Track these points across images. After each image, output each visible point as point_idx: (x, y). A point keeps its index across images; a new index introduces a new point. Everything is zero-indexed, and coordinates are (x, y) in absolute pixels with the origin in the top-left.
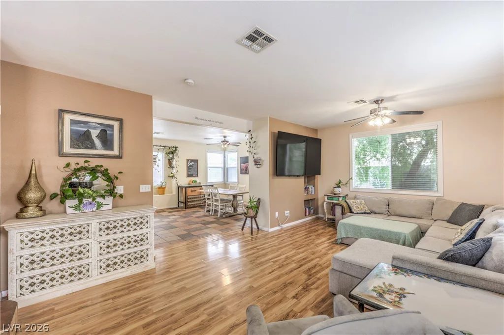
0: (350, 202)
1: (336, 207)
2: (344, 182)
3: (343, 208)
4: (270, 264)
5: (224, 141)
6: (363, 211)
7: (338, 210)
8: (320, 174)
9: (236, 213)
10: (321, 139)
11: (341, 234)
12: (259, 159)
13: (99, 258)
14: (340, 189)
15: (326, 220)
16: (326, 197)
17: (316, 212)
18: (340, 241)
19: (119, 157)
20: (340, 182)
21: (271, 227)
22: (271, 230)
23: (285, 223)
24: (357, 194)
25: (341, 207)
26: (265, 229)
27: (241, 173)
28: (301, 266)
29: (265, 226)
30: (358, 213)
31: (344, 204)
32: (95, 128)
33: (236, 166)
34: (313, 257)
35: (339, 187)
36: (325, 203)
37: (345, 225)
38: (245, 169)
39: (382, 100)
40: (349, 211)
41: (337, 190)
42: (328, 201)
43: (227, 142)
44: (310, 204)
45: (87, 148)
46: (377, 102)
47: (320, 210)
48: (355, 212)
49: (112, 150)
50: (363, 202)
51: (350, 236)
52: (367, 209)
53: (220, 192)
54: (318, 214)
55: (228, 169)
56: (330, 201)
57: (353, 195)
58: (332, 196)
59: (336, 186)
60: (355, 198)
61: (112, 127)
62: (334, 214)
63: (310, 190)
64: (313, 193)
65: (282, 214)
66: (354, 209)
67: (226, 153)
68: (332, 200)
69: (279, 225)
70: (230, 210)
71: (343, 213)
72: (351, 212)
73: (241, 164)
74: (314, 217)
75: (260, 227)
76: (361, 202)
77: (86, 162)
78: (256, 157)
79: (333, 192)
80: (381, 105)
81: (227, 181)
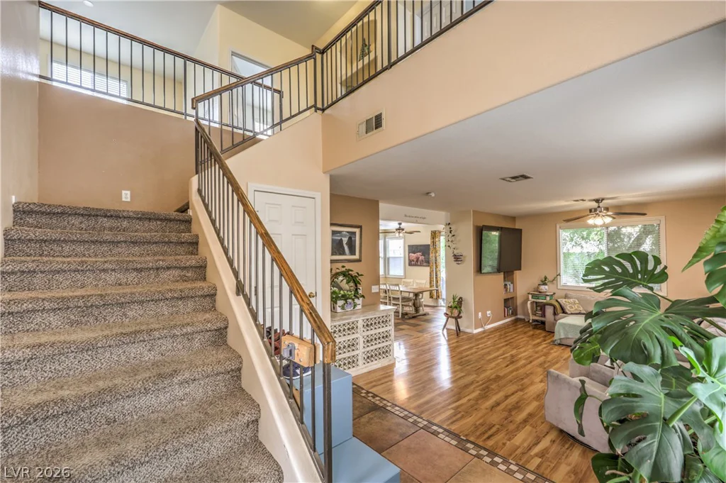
0: (563, 301)
1: (547, 307)
2: (550, 278)
3: (555, 307)
4: (499, 361)
5: (399, 229)
6: (578, 312)
7: (549, 311)
8: (520, 269)
9: (418, 314)
10: (521, 230)
11: (560, 335)
12: (459, 254)
13: (363, 351)
14: (546, 287)
15: (531, 321)
16: (530, 296)
17: (515, 313)
18: (559, 342)
19: (359, 261)
20: (546, 278)
21: (475, 329)
22: (476, 331)
23: (489, 324)
24: (568, 292)
25: (552, 308)
26: (468, 331)
27: (410, 265)
28: (531, 362)
29: (467, 327)
30: (572, 314)
31: (556, 304)
32: (345, 236)
33: (402, 256)
34: (537, 355)
35: (545, 284)
36: (529, 302)
37: (563, 325)
38: (415, 260)
39: (603, 199)
40: (561, 311)
41: (543, 288)
42: (533, 300)
43: (403, 230)
44: (509, 303)
45: (340, 254)
46: (597, 201)
47: (519, 311)
48: (569, 313)
49: (355, 255)
50: (577, 302)
51: (570, 337)
52: (581, 309)
53: (401, 289)
54: (516, 315)
55: (389, 258)
56: (535, 300)
57: (563, 293)
58: (537, 293)
59: (541, 283)
60: (566, 297)
61: (354, 233)
62: (544, 315)
63: (508, 287)
64: (512, 290)
65: (484, 314)
66: (568, 309)
67: (387, 240)
68: (538, 299)
69: (482, 327)
70: (410, 310)
71: (555, 314)
72: (564, 312)
73: (409, 253)
74: (513, 318)
75: (461, 328)
76: (574, 302)
77: (343, 267)
78: (456, 252)
79: (537, 290)
80: (601, 205)
81: (389, 274)
